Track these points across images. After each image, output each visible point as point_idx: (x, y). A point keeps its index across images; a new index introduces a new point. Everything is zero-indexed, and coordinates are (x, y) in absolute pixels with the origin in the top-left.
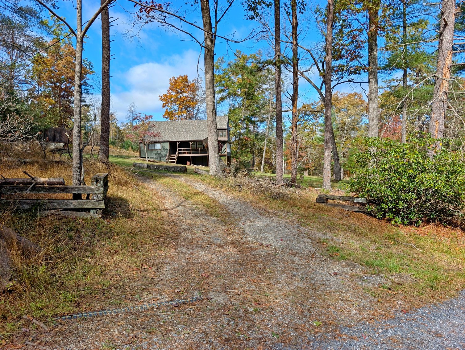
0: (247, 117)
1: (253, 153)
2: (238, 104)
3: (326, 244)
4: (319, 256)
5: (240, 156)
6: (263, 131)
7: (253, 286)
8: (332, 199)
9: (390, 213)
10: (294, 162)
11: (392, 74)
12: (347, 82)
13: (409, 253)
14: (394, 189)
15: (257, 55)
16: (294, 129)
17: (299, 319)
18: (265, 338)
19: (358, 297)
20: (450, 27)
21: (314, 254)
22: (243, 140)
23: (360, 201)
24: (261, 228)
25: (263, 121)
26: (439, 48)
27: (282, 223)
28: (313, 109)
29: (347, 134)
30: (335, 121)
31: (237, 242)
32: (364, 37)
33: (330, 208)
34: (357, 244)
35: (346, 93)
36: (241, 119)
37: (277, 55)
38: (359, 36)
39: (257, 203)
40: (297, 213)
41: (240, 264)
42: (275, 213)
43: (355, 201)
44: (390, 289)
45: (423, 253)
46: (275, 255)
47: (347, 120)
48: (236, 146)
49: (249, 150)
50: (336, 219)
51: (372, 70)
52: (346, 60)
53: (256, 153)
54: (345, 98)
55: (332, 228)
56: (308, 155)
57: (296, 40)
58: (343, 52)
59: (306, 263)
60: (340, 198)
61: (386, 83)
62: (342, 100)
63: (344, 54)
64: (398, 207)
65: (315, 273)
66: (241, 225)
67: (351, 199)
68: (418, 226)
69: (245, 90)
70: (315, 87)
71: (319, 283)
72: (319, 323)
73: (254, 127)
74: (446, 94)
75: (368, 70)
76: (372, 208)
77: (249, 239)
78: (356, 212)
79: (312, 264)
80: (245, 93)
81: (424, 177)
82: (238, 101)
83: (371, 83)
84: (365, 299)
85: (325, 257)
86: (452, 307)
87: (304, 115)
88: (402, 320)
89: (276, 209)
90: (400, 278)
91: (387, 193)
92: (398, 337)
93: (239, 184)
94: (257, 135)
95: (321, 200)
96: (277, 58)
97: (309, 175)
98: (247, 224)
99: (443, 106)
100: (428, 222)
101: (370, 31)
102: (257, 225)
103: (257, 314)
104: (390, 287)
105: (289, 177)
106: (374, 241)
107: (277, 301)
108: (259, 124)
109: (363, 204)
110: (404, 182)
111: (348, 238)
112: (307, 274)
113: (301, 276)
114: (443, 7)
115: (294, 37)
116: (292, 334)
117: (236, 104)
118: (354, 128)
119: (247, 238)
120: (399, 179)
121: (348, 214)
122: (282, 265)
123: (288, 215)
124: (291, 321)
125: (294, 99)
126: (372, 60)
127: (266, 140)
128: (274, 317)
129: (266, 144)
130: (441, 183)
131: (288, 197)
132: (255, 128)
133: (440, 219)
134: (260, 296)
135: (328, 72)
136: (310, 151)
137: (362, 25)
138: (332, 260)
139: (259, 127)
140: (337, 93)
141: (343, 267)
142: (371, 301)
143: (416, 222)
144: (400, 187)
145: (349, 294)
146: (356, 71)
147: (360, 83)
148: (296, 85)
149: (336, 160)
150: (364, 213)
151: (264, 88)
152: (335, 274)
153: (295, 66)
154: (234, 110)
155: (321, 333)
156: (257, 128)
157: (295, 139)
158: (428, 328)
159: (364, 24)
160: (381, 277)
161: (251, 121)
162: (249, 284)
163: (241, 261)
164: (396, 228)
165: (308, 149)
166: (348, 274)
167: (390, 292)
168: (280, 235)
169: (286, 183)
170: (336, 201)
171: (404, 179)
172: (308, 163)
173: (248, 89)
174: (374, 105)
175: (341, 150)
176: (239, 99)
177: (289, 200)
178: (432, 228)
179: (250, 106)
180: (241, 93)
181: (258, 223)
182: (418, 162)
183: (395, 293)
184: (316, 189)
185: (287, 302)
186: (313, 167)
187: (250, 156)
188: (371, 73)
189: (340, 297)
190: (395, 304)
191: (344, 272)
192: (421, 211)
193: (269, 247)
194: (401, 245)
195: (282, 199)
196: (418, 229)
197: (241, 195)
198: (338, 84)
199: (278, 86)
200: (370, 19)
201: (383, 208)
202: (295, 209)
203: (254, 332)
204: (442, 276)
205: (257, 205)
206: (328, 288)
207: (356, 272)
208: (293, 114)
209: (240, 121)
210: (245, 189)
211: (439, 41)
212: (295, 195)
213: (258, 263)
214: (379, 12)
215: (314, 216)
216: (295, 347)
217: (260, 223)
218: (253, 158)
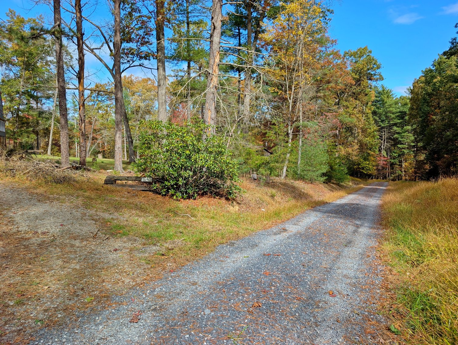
0: (27, 91)
1: (37, 133)
2: (14, 74)
3: (110, 223)
4: (101, 236)
5: (20, 136)
6: (49, 109)
7: (19, 278)
8: (121, 180)
9: (172, 190)
10: (83, 143)
11: (178, 65)
12: (138, 66)
13: (184, 222)
14: (175, 168)
15: (37, 21)
16: (81, 108)
17: (70, 300)
18: (25, 328)
19: (134, 267)
20: (218, 31)
21: (96, 235)
22: (23, 118)
23: (147, 181)
24: (38, 215)
25: (48, 98)
26: (210, 47)
27: (64, 208)
28: (107, 89)
29: (141, 118)
30: (130, 104)
31: (4, 234)
32: (152, 24)
33: (118, 188)
34: (141, 220)
35: (140, 77)
36: (19, 93)
37: (56, 24)
38: (148, 23)
39: (34, 188)
40: (83, 196)
41: (4, 257)
42: (56, 198)
43: (142, 180)
44: (163, 255)
45: (196, 221)
46: (52, 242)
47: (141, 104)
48: (14, 124)
49: (31, 129)
50: (123, 199)
51: (160, 58)
52: (136, 44)
53: (41, 133)
54: (139, 82)
55: (118, 207)
56: (103, 137)
57: (80, 12)
58: (133, 36)
59: (87, 244)
60: (127, 179)
61: (175, 72)
62: (136, 84)
63: (134, 37)
64: (178, 183)
65: (94, 253)
66: (12, 214)
67: (138, 179)
68: (195, 199)
69: (23, 58)
70: (107, 67)
71: (98, 262)
72: (91, 298)
73: (37, 103)
74: (216, 87)
75: (156, 57)
76: (157, 186)
77: (20, 229)
78: (143, 191)
79: (92, 245)
80: (24, 63)
81: (198, 157)
82: (14, 71)
83: (159, 70)
84: (140, 268)
85: (108, 236)
86: (208, 260)
87: (98, 95)
88: (168, 278)
89: (58, 194)
90: (173, 244)
91: (169, 171)
92: (163, 293)
93: (11, 168)
94: (41, 113)
95: (109, 181)
96: (57, 28)
97: (104, 157)
98: (20, 213)
99: (213, 98)
100: (202, 195)
101: (158, 20)
102: (33, 212)
103: (19, 306)
104: (163, 253)
105: (78, 159)
106: (156, 216)
107: (46, 287)
108: (44, 101)
109: (150, 183)
110: (183, 162)
111: (134, 215)
112: (86, 255)
113: (79, 258)
114: (212, 13)
115: (77, 8)
116: (60, 316)
117: (12, 74)
118: (148, 112)
119: (18, 228)
120: (178, 159)
121: (135, 193)
122: (59, 250)
123: (72, 199)
124: (61, 304)
125: (80, 76)
126: (160, 49)
127: (53, 119)
128: (40, 305)
129: (53, 124)
130: (210, 161)
131: (74, 181)
132: (39, 105)
133: (211, 191)
134: (26, 286)
135: (117, 53)
136: (105, 133)
137: (151, 12)
138: (114, 238)
139: (44, 104)
140: (131, 76)
141: (125, 242)
142: (145, 268)
143: (193, 196)
144: (179, 166)
145: (126, 266)
146: (146, 57)
147: (151, 69)
148: (82, 62)
149: (130, 143)
150: (150, 191)
151: (48, 60)
152: (116, 250)
153: (80, 41)
154: (8, 81)
155: (91, 307)
156: (42, 105)
157: (82, 119)
158: (188, 280)
159: (152, 12)
160: (158, 246)
161: (32, 96)
162: (13, 277)
163: (6, 254)
164: (177, 202)
165: (102, 131)
166: (128, 248)
167: (163, 257)
168: (60, 221)
169: (73, 166)
170: (124, 182)
171: (183, 159)
172: (103, 147)
173: (27, 58)
174: (162, 91)
175: (135, 133)
176: (15, 69)
177: (75, 183)
178: (205, 200)
179: (30, 78)
180: (18, 62)
181: (35, 211)
182: (194, 145)
183: (166, 257)
184: (108, 171)
185: (58, 286)
186: (109, 149)
187: (33, 136)
188: (159, 61)
189: (117, 271)
190: (166, 267)
191: (124, 247)
192: (197, 186)
193: (45, 234)
194: (179, 216)
195: (66, 183)
196: (195, 201)
197: (15, 180)
198: (130, 67)
199: (59, 59)
200: (157, 9)
201: (166, 185)
202: (81, 192)
203: (12, 325)
204: (206, 237)
205: (35, 191)
206: (106, 264)
207: (136, 246)
208: (79, 92)
209: (18, 95)
210: (20, 174)
211: (210, 41)
212: (82, 178)
213: (29, 252)
214: (165, 4)
215: (100, 197)
216: (60, 327)
217: (37, 210)
218: (38, 139)
